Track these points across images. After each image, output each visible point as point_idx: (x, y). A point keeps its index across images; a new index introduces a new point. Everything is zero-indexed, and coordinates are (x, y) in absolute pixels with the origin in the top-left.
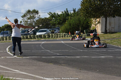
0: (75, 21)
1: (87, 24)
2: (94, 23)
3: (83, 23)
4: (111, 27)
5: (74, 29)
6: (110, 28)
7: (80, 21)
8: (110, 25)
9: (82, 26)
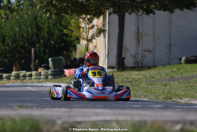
0: (20, 26)
1: (64, 38)
2: (84, 34)
3: (51, 34)
4: (140, 48)
5: (17, 55)
6: (140, 52)
7: (39, 28)
8: (138, 40)
9: (46, 46)
